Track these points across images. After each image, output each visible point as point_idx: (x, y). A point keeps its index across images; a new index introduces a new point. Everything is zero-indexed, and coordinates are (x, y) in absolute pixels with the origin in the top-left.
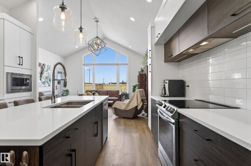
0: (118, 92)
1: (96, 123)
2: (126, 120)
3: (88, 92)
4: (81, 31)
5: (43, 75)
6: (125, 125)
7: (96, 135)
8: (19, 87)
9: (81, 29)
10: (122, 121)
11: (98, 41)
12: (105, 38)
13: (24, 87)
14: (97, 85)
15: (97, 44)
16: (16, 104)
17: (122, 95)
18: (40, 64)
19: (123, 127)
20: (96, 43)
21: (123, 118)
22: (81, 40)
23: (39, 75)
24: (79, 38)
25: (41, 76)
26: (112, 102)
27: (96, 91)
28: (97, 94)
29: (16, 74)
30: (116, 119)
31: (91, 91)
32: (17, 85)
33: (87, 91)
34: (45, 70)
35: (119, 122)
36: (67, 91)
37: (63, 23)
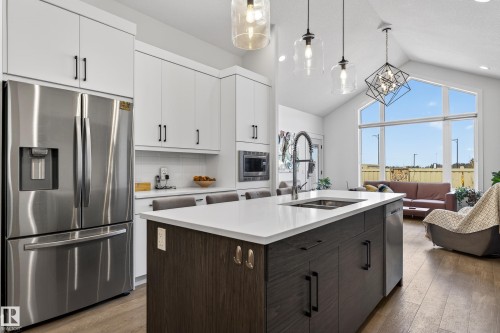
0: (447, 187)
1: (366, 243)
2: (462, 259)
3: (368, 186)
4: (343, 67)
5: (287, 153)
6: (457, 268)
7: (366, 267)
8: (254, 173)
9: (343, 63)
10: (451, 258)
11: (390, 72)
12: (410, 61)
13: (260, 173)
14: (393, 170)
15: (386, 80)
16: (248, 196)
17: (459, 196)
18: (282, 133)
19: (449, 272)
20: (384, 78)
21: (455, 251)
22: (344, 82)
23: (281, 153)
24: (340, 80)
25: (284, 154)
26: (426, 210)
27: (389, 184)
28: (389, 189)
29: (250, 152)
30: (432, 252)
31: (376, 184)
32: (251, 170)
33: (366, 183)
34: (290, 142)
35: (440, 260)
36: (326, 181)
37: (309, 63)
